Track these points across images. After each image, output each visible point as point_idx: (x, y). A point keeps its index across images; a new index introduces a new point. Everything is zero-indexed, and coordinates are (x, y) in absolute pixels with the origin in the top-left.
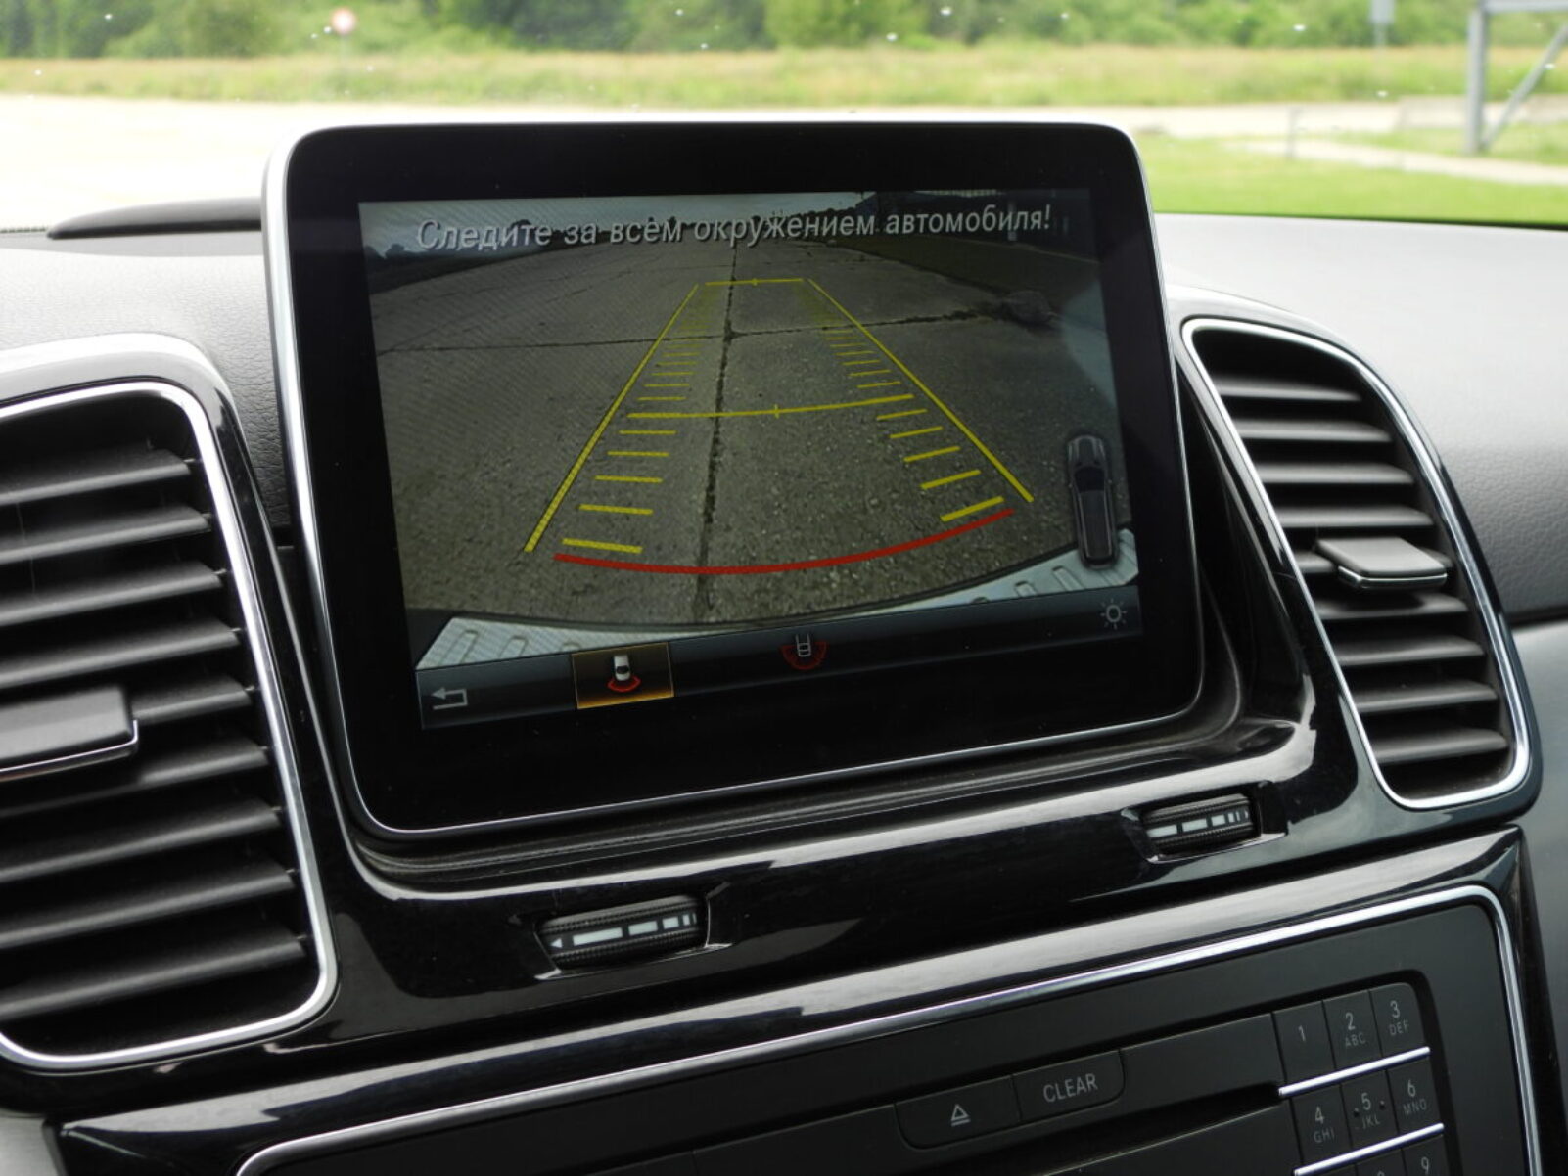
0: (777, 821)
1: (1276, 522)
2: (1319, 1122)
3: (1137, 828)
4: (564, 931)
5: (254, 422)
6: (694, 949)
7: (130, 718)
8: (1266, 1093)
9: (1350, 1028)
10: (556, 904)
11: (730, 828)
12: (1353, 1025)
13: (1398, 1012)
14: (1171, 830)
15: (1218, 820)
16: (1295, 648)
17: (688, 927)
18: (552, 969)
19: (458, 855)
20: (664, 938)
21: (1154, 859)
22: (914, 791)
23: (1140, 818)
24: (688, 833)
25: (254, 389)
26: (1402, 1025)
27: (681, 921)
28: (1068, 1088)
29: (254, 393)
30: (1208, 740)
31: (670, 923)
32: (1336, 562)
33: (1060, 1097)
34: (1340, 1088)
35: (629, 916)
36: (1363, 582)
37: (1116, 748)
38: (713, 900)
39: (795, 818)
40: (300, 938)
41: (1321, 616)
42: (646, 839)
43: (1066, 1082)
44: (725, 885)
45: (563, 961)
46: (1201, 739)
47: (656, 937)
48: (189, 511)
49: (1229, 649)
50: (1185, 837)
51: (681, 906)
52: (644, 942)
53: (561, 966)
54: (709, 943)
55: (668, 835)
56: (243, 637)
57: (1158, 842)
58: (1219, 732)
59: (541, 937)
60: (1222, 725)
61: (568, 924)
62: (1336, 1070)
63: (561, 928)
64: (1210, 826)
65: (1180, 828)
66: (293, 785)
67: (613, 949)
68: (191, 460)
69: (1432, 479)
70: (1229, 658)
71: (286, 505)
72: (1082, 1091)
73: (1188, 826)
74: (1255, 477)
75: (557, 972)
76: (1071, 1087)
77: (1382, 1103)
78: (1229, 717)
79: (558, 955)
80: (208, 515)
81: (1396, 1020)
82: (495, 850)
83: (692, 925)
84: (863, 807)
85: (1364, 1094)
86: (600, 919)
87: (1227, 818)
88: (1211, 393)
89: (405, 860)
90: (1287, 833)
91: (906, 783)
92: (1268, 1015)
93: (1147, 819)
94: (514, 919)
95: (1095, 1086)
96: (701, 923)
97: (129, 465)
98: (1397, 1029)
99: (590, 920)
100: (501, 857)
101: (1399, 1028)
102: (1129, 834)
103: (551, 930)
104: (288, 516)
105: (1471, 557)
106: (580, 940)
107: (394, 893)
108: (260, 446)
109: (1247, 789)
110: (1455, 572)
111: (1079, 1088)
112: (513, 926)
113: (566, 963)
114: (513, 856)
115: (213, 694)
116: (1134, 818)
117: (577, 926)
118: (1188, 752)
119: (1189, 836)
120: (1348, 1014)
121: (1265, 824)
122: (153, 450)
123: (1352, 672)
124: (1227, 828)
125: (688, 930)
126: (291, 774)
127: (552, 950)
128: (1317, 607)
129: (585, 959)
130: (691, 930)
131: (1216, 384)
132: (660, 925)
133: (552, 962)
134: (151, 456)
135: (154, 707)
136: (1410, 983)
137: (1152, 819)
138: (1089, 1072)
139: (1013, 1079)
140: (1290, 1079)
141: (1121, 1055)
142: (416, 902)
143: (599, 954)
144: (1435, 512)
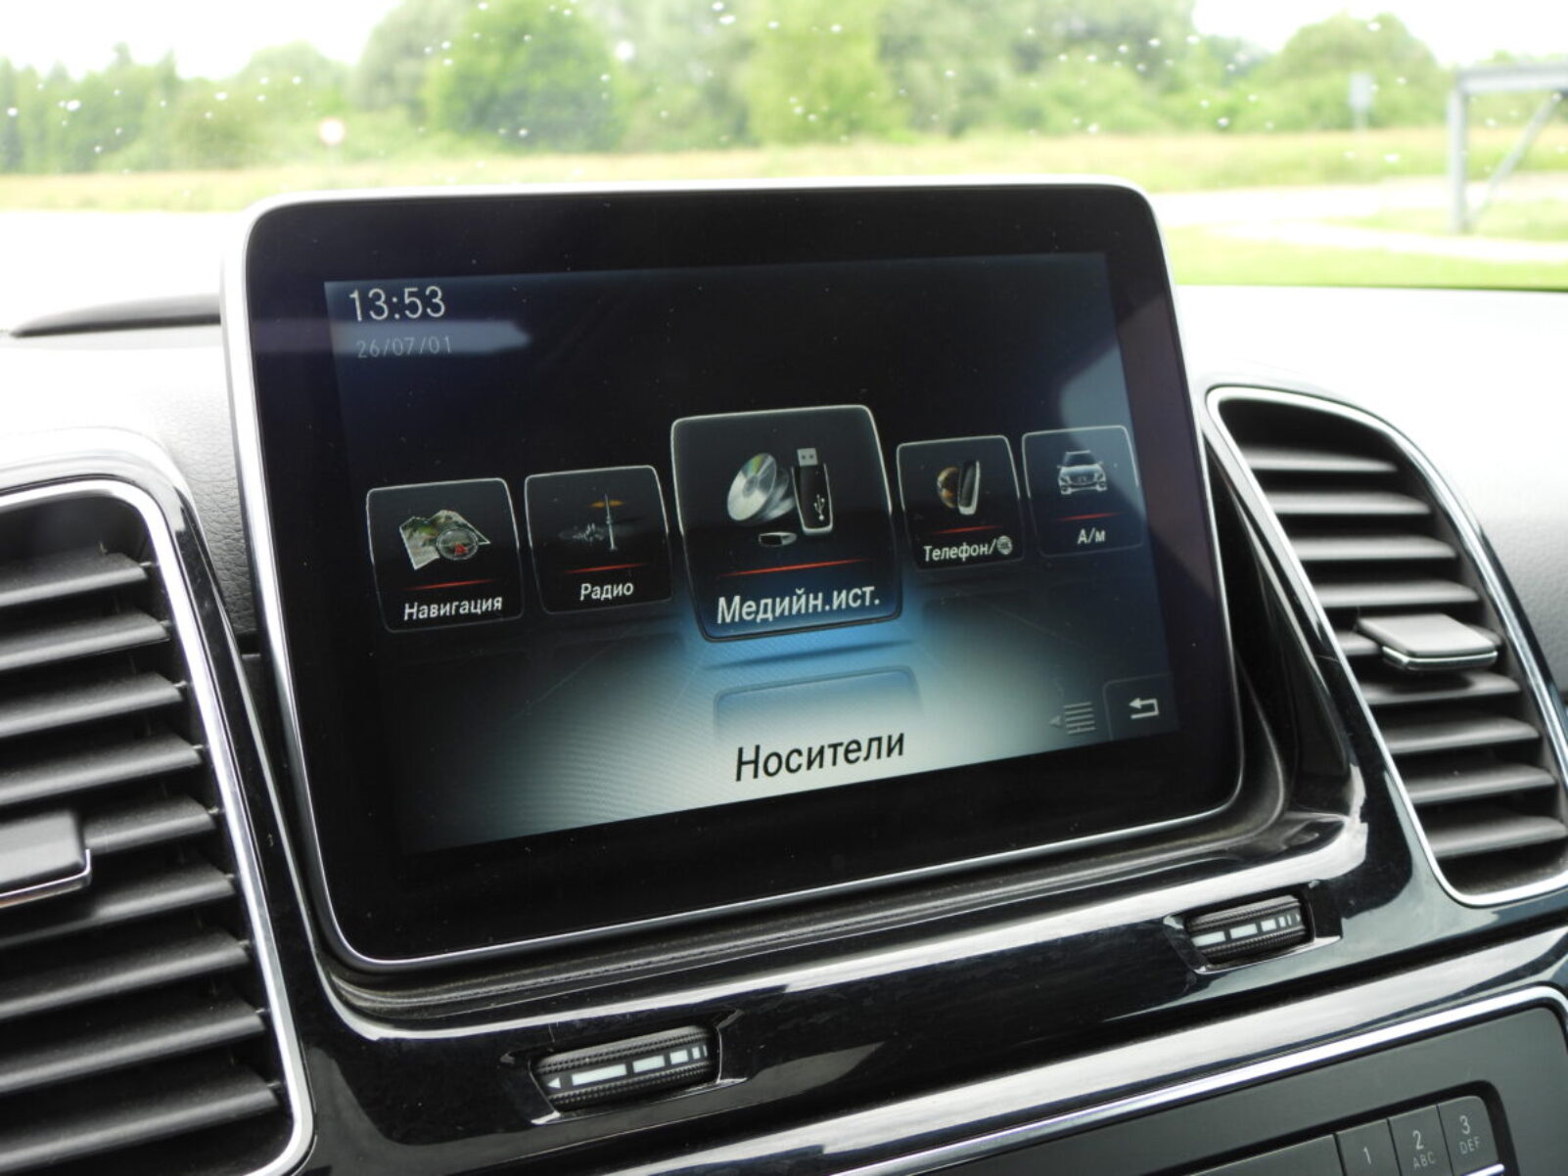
0: (792, 939)
1: (1316, 601)
3: (1181, 936)
4: (562, 1070)
5: (217, 522)
6: (705, 1085)
7: (83, 846)
9: (1419, 1147)
10: (553, 1040)
11: (741, 949)
12: (1421, 1143)
13: (1469, 1127)
14: (1218, 937)
15: (1268, 925)
16: (1341, 736)
17: (698, 1061)
18: (551, 1112)
19: (446, 987)
20: (671, 1075)
21: (1202, 971)
23: (1185, 925)
24: (695, 955)
26: (1473, 1142)
27: (690, 1054)
30: (1251, 838)
31: (679, 1057)
32: (1380, 643)
35: (633, 1051)
36: (1411, 664)
37: (1153, 848)
38: (724, 1031)
39: (810, 935)
40: (272, 1085)
41: (1367, 701)
42: (649, 963)
44: (738, 1013)
45: (562, 1102)
46: (1244, 837)
47: (663, 1073)
48: (145, 619)
49: (1270, 738)
50: (1234, 944)
51: (689, 1038)
52: (651, 1080)
53: (559, 1109)
54: (721, 1078)
55: (673, 959)
56: (205, 756)
57: (1204, 951)
58: (1264, 827)
59: (538, 1076)
60: (1266, 820)
61: (566, 1062)
63: (559, 1067)
64: (1260, 932)
65: (1228, 935)
66: (262, 916)
67: (616, 1088)
68: (147, 564)
69: (1476, 551)
70: (1268, 747)
71: (251, 611)
73: (1237, 933)
74: (1292, 554)
75: (556, 1115)
78: (1272, 812)
79: (555, 1096)
80: (166, 623)
81: (1468, 1137)
82: (486, 979)
83: (702, 1058)
84: (885, 921)
86: (601, 1055)
87: (1278, 923)
88: (1241, 466)
89: (388, 994)
90: (1342, 937)
91: (929, 893)
92: (1331, 1136)
93: (1193, 926)
94: (507, 1058)
96: (713, 1055)
97: (80, 569)
98: (1467, 1147)
99: (590, 1057)
100: (492, 988)
101: (1470, 1145)
102: (1174, 943)
103: (548, 1069)
104: (253, 622)
105: (1521, 633)
106: (579, 1079)
107: (373, 1032)
108: (225, 547)
109: (1296, 890)
110: (1504, 648)
112: (506, 1065)
113: (564, 1104)
114: (505, 986)
115: (173, 818)
116: (1179, 926)
117: (577, 1063)
118: (1231, 851)
119: (1238, 943)
120: (1416, 1132)
121: (1318, 927)
122: (107, 554)
123: (1401, 760)
124: (1278, 933)
125: (698, 1065)
126: (259, 904)
127: (549, 1091)
128: (1362, 690)
129: (586, 1100)
130: (702, 1064)
131: (1246, 456)
132: (667, 1060)
133: (553, 1108)
134: (103, 560)
135: (108, 833)
136: (1482, 1098)
137: (1198, 925)
142: (398, 1042)
143: (601, 1094)
144: (1480, 587)
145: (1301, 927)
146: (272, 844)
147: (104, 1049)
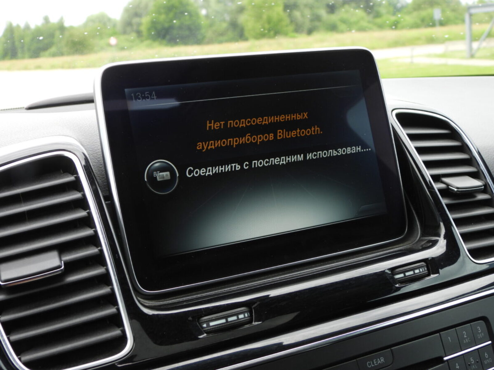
0: (273, 281)
1: (428, 173)
2: (457, 368)
3: (391, 275)
4: (206, 321)
5: (95, 163)
6: (249, 324)
7: (61, 260)
8: (439, 360)
9: (465, 337)
10: (204, 313)
11: (258, 284)
12: (466, 336)
13: (480, 330)
14: (402, 275)
15: (417, 271)
16: (437, 214)
18: (203, 334)
19: (170, 298)
20: (239, 322)
21: (397, 285)
23: (392, 272)
24: (244, 286)
25: (94, 152)
26: (482, 335)
27: (244, 315)
28: (375, 362)
29: (95, 153)
30: (411, 246)
31: (241, 316)
32: (448, 185)
33: (373, 366)
34: (464, 357)
35: (228, 315)
36: (457, 191)
37: (381, 250)
38: (254, 308)
39: (279, 279)
40: (120, 329)
41: (445, 203)
42: (231, 289)
43: (374, 361)
44: (258, 303)
45: (207, 331)
46: (408, 245)
47: (237, 321)
48: (76, 192)
49: (415, 215)
50: (407, 277)
51: (244, 311)
52: (233, 323)
53: (206, 333)
54: (254, 322)
55: (238, 288)
56: (96, 232)
57: (398, 280)
58: (414, 243)
59: (199, 324)
60: (415, 240)
61: (208, 319)
62: (462, 351)
63: (206, 320)
64: (414, 273)
65: (405, 275)
66: (115, 279)
67: (223, 326)
68: (75, 176)
69: (476, 156)
70: (415, 218)
71: (107, 189)
73: (407, 274)
74: (420, 159)
75: (205, 335)
76: (376, 362)
77: (477, 360)
78: (417, 237)
79: (205, 329)
80: (82, 193)
81: (480, 333)
82: (182, 296)
83: (248, 316)
85: (471, 358)
86: (218, 316)
87: (420, 270)
88: (403, 133)
89: (153, 301)
90: (439, 274)
91: (314, 266)
92: (438, 334)
93: (394, 272)
94: (190, 318)
95: (384, 361)
96: (251, 316)
97: (55, 178)
98: (480, 336)
99: (215, 317)
100: (184, 298)
102: (388, 278)
103: (202, 321)
104: (108, 192)
105: (491, 181)
106: (212, 324)
107: (150, 312)
108: (98, 170)
109: (425, 260)
110: (486, 185)
111: (378, 362)
112: (190, 321)
114: (188, 298)
115: (87, 251)
116: (390, 272)
117: (211, 319)
118: (405, 250)
119: (408, 277)
120: (464, 332)
121: (432, 271)
122: (63, 173)
123: (456, 220)
124: (420, 274)
125: (247, 318)
126: (114, 275)
127: (203, 328)
128: (443, 200)
129: (214, 330)
131: (404, 130)
132: (238, 317)
133: (203, 332)
134: (62, 175)
135: (68, 256)
136: (483, 321)
137: (395, 272)
138: (381, 357)
139: (357, 360)
140: (447, 355)
141: (391, 350)
142: (158, 315)
143: (219, 328)
144: (478, 167)
145: (427, 272)
146: (117, 257)
147: (70, 320)
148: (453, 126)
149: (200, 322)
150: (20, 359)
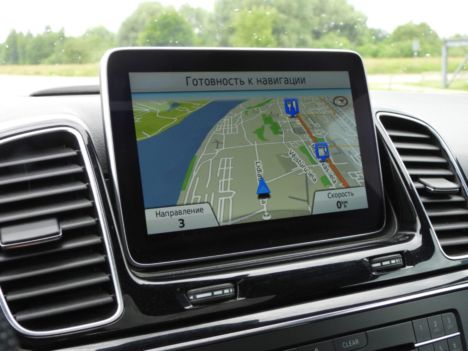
0: (257, 262)
1: (407, 172)
3: (368, 264)
4: (193, 294)
5: (96, 142)
6: (234, 299)
7: (59, 228)
8: (411, 346)
9: (436, 326)
10: (191, 285)
11: (243, 264)
12: (436, 325)
13: (450, 321)
14: (379, 264)
15: (393, 261)
17: (231, 293)
18: (190, 305)
19: (160, 272)
20: (224, 296)
21: (374, 273)
22: (299, 253)
24: (230, 265)
25: (96, 132)
26: (451, 326)
27: (230, 291)
28: (350, 343)
29: (96, 133)
30: (388, 239)
31: (226, 291)
32: (425, 185)
33: (348, 346)
34: (433, 344)
35: (214, 289)
36: (434, 191)
38: (239, 284)
40: (112, 296)
41: (422, 201)
42: (217, 267)
43: (350, 342)
44: (242, 280)
46: (386, 239)
47: (222, 295)
48: (77, 166)
49: (393, 211)
50: (383, 267)
51: (229, 286)
52: (218, 297)
53: (192, 304)
54: (238, 298)
55: (224, 266)
56: (94, 204)
57: (375, 268)
59: (187, 296)
60: (392, 235)
61: (195, 292)
62: (432, 339)
63: (193, 293)
64: (391, 263)
65: (382, 264)
66: (110, 248)
67: (209, 299)
68: (77, 151)
69: (453, 161)
70: (393, 214)
71: (106, 167)
72: (354, 344)
73: (384, 263)
74: (400, 159)
75: (191, 306)
76: (351, 343)
77: (446, 349)
78: (394, 232)
79: (191, 301)
80: (83, 167)
81: (450, 324)
83: (233, 292)
84: (284, 258)
85: (440, 347)
86: (205, 290)
87: (396, 261)
88: (386, 134)
89: (143, 273)
90: (415, 266)
92: (411, 322)
93: (371, 261)
94: (178, 290)
95: (358, 343)
96: (236, 291)
97: (59, 152)
98: (450, 327)
99: (201, 290)
100: (173, 272)
101: (450, 326)
102: (366, 266)
103: (189, 293)
104: (107, 170)
105: (465, 184)
106: (198, 296)
107: (141, 282)
108: (98, 149)
109: (401, 252)
110: (461, 188)
111: (353, 344)
112: (178, 292)
113: (194, 304)
114: (177, 272)
115: (84, 221)
116: (368, 261)
117: (198, 292)
118: (382, 242)
119: (385, 266)
120: (435, 322)
121: (407, 263)
123: (432, 218)
124: (396, 264)
125: (232, 294)
126: (109, 245)
127: (190, 300)
128: (420, 198)
129: (200, 302)
130: (233, 294)
131: (387, 132)
132: (223, 292)
133: (190, 304)
134: (65, 149)
135: (66, 224)
136: (453, 313)
137: (373, 261)
138: (356, 339)
139: (333, 340)
140: (418, 342)
141: (366, 333)
142: (148, 285)
143: (205, 301)
144: (454, 171)
145: (402, 263)
146: (113, 228)
147: (65, 284)
148: (432, 132)
149: (188, 294)
150: (15, 318)
